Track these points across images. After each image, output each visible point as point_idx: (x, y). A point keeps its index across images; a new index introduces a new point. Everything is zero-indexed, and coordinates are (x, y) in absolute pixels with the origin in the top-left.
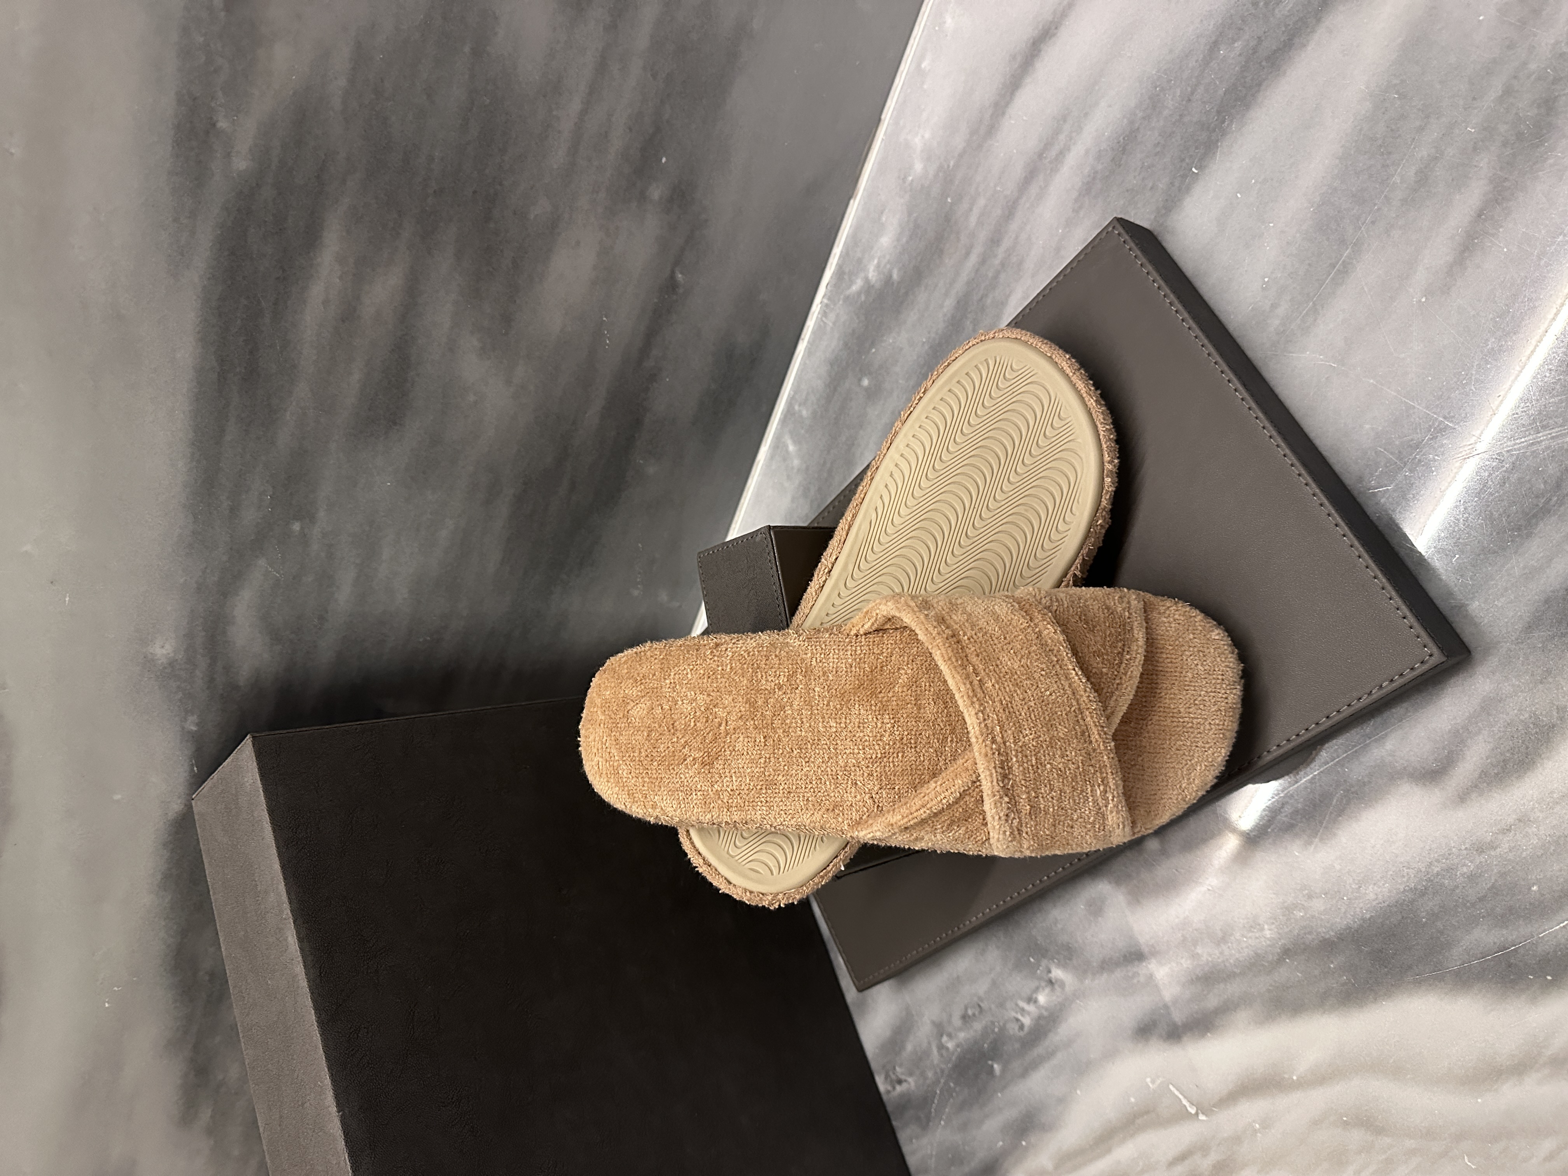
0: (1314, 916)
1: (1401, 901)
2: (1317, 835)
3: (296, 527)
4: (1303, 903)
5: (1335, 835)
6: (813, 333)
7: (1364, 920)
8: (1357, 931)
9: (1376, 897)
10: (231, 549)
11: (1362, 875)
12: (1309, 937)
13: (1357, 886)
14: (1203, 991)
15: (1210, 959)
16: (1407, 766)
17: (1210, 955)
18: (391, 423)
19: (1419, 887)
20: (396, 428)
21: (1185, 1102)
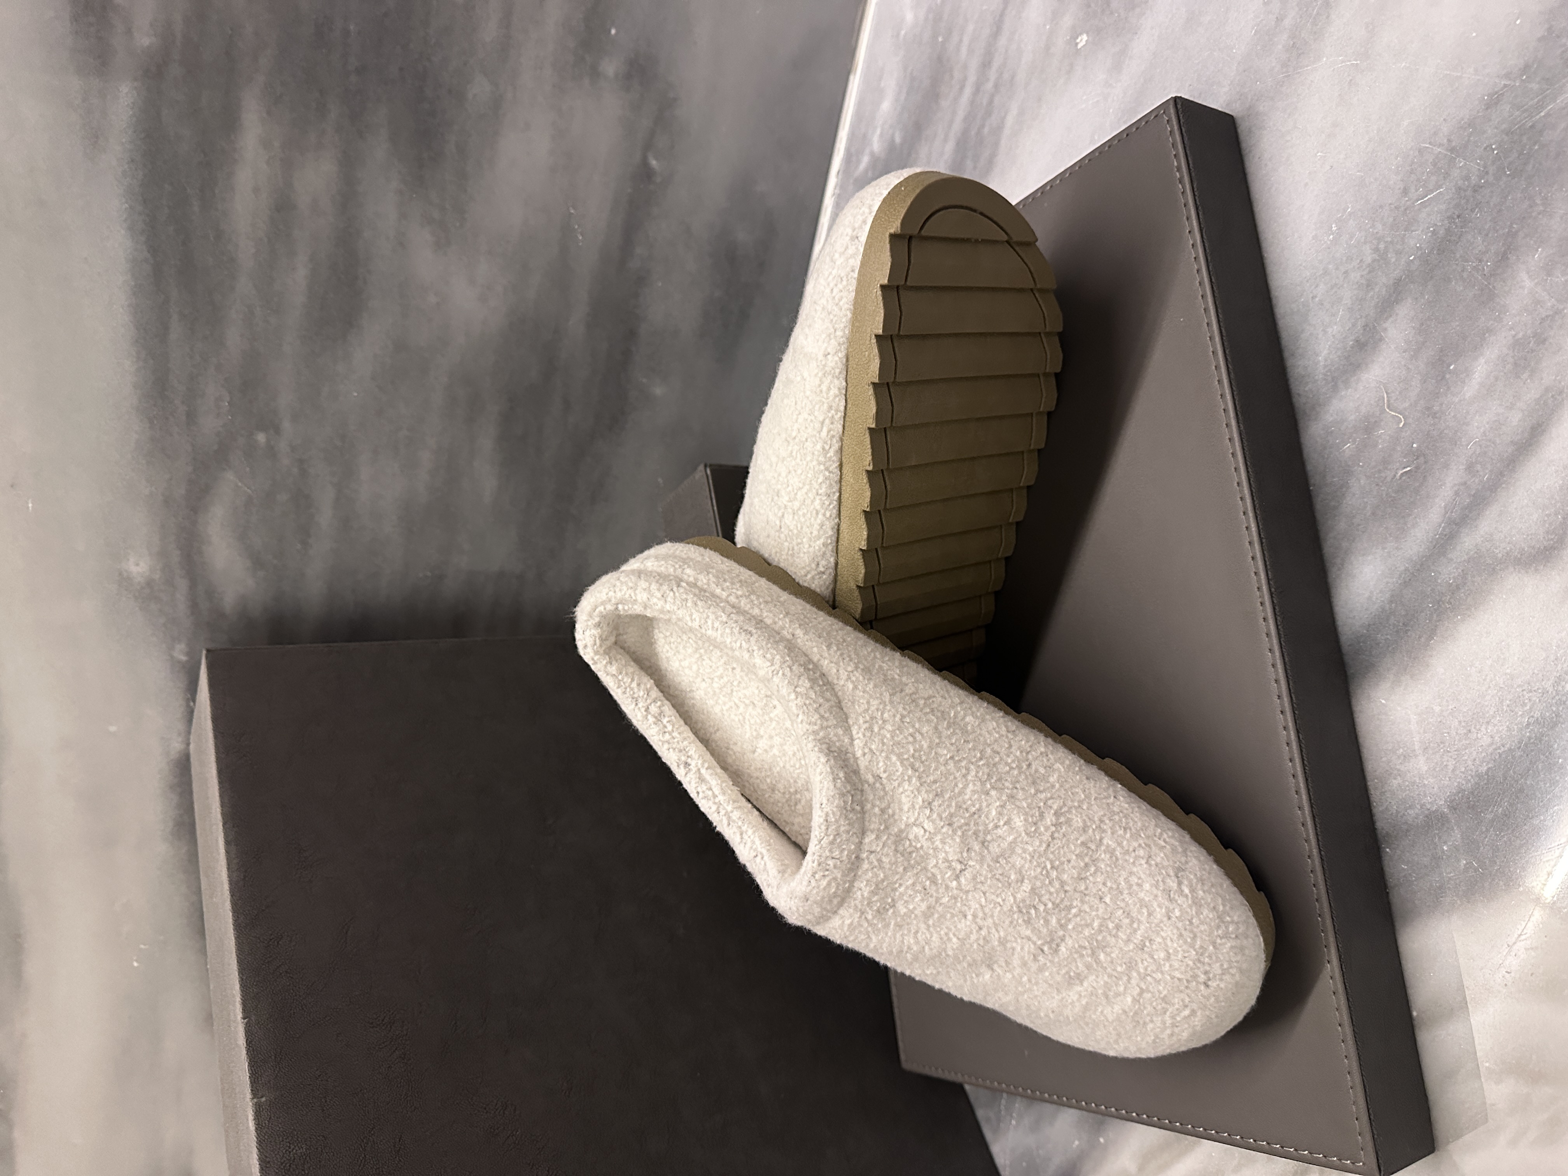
0: (1414, 782)
1: (1525, 740)
2: (1405, 670)
3: (262, 438)
4: (1398, 767)
5: (1428, 665)
7: (1479, 776)
8: (1472, 793)
9: (1489, 740)
10: (194, 459)
11: (1470, 713)
12: (1411, 812)
13: (1465, 731)
16: (1511, 549)
18: (347, 325)
19: (1548, 714)
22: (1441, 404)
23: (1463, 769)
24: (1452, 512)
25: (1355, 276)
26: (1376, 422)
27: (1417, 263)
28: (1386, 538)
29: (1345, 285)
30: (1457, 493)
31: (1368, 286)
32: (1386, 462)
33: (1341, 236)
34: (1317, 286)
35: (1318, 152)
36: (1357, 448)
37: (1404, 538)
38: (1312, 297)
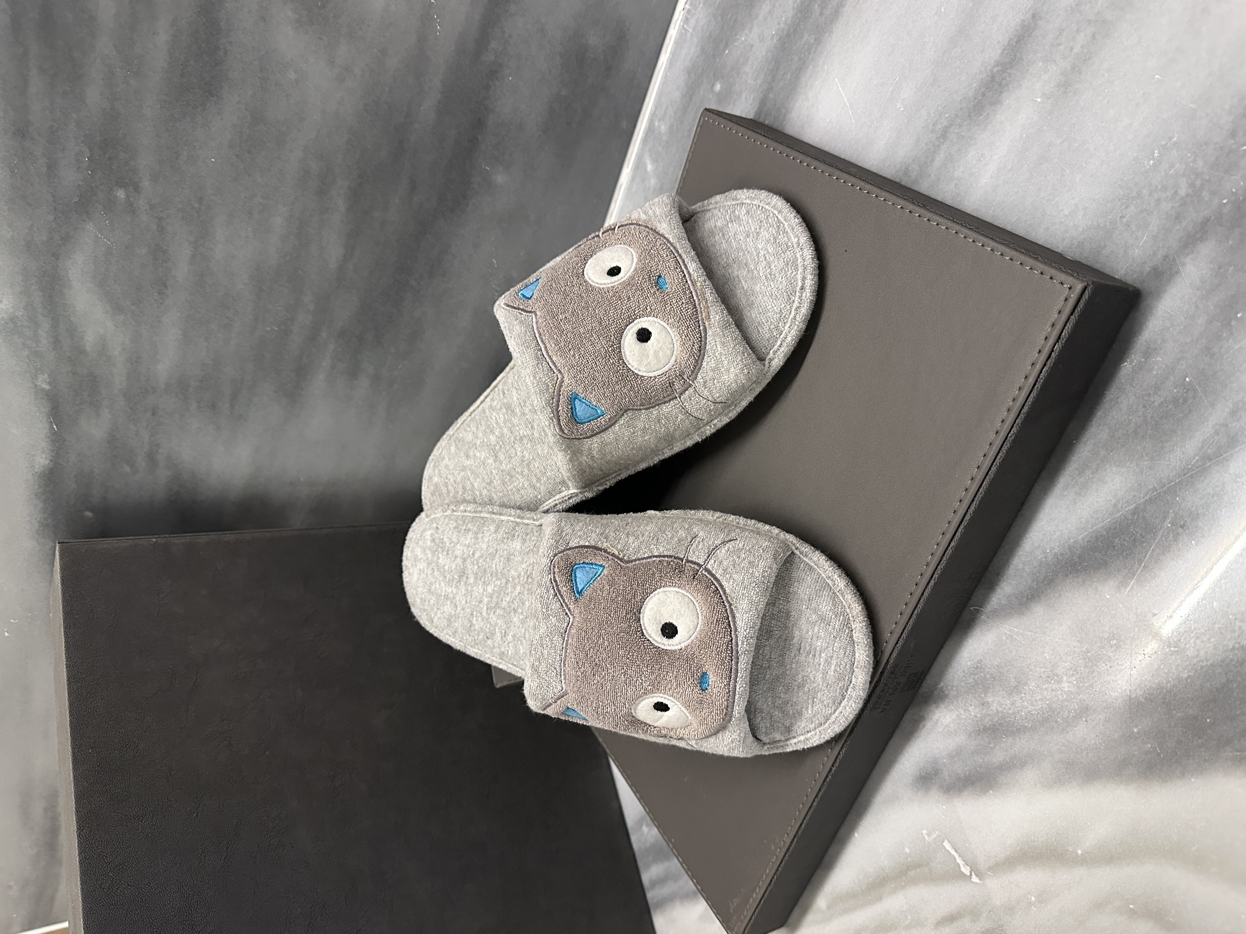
1: (1227, 660)
3: (121, 194)
6: (676, 43)
7: (1179, 680)
8: (1170, 692)
9: (1195, 652)
10: (55, 209)
14: (990, 743)
15: (1000, 709)
17: (1001, 705)
18: (207, 94)
20: (214, 99)
21: (959, 860)
22: (1221, 347)
23: (1166, 671)
24: (1208, 448)
25: (1166, 206)
26: (1155, 349)
27: (1228, 207)
28: (1142, 457)
29: (1155, 213)
30: (1217, 433)
31: (1177, 218)
32: (1157, 388)
33: (1161, 163)
34: (1127, 208)
35: (1156, 75)
36: (1133, 368)
37: (1158, 461)
38: (1121, 217)
